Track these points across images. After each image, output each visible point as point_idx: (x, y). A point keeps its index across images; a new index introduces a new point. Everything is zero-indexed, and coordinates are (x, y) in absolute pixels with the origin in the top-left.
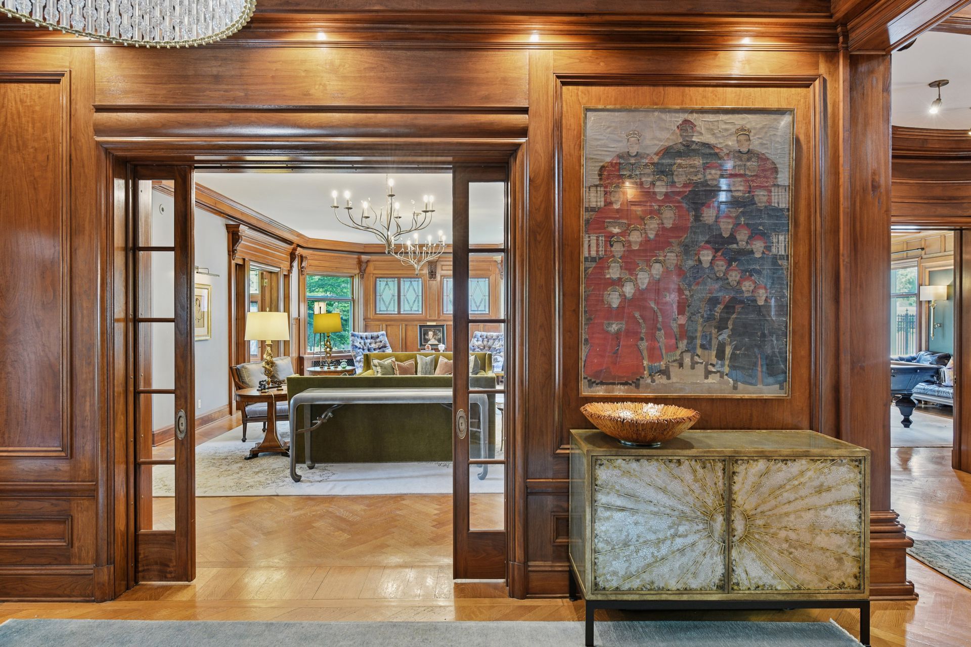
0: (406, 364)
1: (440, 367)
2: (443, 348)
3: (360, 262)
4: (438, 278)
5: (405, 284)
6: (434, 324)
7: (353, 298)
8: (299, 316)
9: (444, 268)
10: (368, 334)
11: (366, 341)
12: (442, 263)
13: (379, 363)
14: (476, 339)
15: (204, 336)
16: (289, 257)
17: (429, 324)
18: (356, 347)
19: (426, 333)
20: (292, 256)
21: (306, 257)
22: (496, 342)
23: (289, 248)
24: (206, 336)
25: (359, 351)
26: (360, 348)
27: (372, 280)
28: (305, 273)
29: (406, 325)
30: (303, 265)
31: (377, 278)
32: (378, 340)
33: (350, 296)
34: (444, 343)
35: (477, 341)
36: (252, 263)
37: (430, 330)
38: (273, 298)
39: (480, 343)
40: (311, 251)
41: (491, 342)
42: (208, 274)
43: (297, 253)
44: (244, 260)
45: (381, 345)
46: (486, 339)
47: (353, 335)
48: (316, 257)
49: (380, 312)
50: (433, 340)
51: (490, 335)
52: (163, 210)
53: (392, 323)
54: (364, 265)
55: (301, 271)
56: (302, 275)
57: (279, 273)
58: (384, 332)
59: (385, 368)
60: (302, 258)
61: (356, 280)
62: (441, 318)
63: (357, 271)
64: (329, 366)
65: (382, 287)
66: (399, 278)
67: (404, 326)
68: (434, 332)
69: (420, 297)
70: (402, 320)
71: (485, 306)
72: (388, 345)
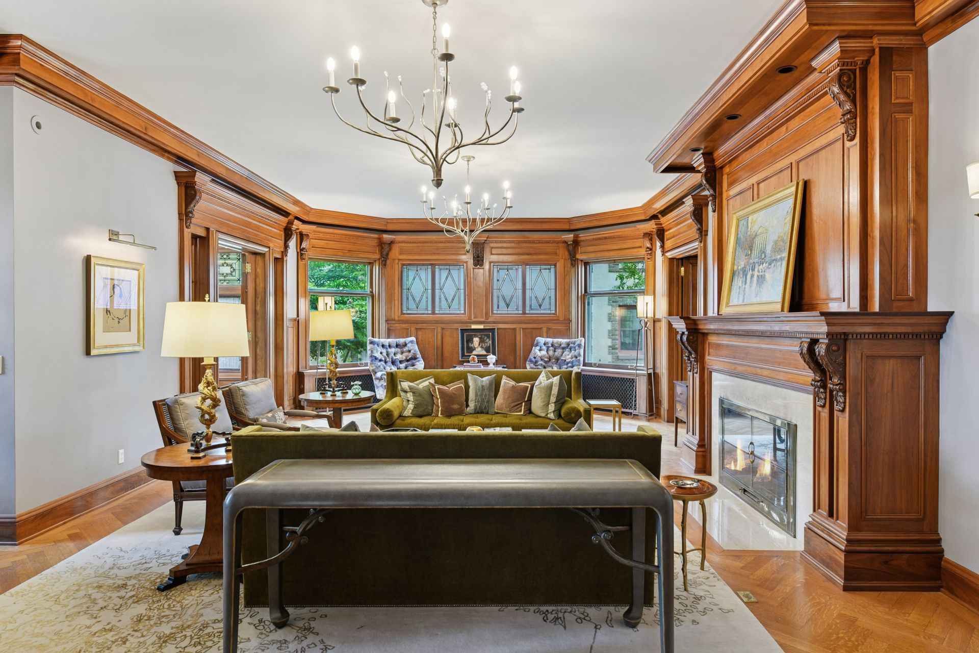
0: (452, 387)
1: (504, 393)
2: (494, 361)
3: (381, 244)
4: (486, 266)
5: (442, 275)
6: (481, 327)
7: (372, 292)
8: (298, 316)
9: (494, 251)
10: (393, 341)
11: (389, 350)
12: (492, 245)
13: (410, 388)
14: (538, 348)
15: (129, 345)
16: (282, 233)
17: (474, 327)
18: (376, 359)
19: (470, 340)
20: (288, 233)
21: (307, 235)
22: (566, 352)
23: (283, 220)
24: (134, 345)
25: (379, 364)
26: (381, 360)
27: (397, 268)
28: (306, 257)
29: (443, 329)
30: (304, 245)
31: (403, 265)
32: (406, 349)
33: (368, 290)
34: (494, 354)
35: (540, 350)
36: (221, 236)
37: (476, 336)
38: (258, 290)
39: (544, 353)
40: (314, 227)
41: (559, 351)
42: (134, 244)
43: (294, 227)
44: (208, 229)
45: (410, 355)
46: (551, 348)
47: (372, 343)
48: (321, 235)
49: (408, 312)
50: (480, 349)
51: (557, 343)
52: (38, 126)
53: (424, 326)
54: (386, 248)
55: (301, 254)
56: (302, 259)
57: (267, 255)
58: (413, 339)
59: (420, 395)
60: (302, 237)
61: (376, 269)
62: (490, 320)
63: (377, 256)
64: (334, 391)
65: (411, 278)
66: (433, 265)
67: (440, 330)
68: (480, 338)
69: (462, 291)
70: (437, 322)
71: (550, 304)
72: (419, 355)
